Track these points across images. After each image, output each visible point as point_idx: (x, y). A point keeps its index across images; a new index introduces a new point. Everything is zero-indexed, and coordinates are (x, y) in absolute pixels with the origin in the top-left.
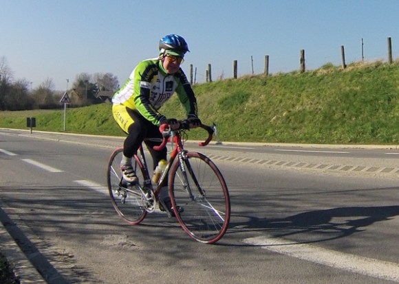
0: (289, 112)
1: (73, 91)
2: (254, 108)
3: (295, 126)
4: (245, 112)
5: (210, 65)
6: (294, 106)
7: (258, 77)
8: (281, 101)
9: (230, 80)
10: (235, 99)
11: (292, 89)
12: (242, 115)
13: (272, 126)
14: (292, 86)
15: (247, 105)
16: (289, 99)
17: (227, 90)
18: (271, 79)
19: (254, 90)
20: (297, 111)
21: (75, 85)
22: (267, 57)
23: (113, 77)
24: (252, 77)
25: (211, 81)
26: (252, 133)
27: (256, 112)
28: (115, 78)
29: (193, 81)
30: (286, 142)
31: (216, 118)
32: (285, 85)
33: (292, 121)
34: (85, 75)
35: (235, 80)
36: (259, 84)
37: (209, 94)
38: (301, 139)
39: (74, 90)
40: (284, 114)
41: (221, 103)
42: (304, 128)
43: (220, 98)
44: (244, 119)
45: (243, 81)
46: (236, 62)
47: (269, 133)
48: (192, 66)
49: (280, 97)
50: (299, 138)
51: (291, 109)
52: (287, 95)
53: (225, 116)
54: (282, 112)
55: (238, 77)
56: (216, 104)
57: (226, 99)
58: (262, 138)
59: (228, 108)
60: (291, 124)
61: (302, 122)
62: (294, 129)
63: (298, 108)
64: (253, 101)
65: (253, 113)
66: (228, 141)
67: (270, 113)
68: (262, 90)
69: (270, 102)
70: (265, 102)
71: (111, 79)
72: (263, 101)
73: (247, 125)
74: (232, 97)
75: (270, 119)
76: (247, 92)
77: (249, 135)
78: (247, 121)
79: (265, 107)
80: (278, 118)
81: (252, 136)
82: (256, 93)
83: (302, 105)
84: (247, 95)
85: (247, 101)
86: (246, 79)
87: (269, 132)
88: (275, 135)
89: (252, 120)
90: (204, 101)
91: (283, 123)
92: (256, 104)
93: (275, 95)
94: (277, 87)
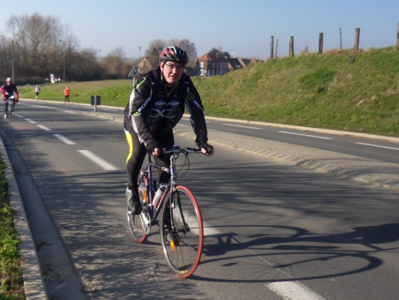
0: (379, 95)
1: (145, 59)
2: (339, 89)
3: (383, 113)
4: (328, 93)
5: (292, 37)
6: (385, 89)
7: (346, 52)
8: (370, 83)
9: (314, 55)
10: (318, 78)
11: (384, 68)
12: (324, 96)
13: (357, 111)
14: (384, 65)
15: (331, 85)
16: (380, 81)
17: (310, 66)
18: (361, 56)
19: (341, 68)
20: (388, 95)
21: (148, 52)
22: (358, 30)
23: (190, 43)
24: (340, 52)
25: (293, 55)
26: (334, 118)
27: (340, 94)
28: (193, 45)
29: (274, 55)
30: (371, 133)
31: (296, 98)
32: (376, 63)
33: (381, 107)
34: (159, 42)
35: (320, 55)
36: (346, 61)
37: (290, 69)
38: (389, 130)
39: (147, 58)
40: (373, 98)
41: (302, 81)
42: (394, 116)
43: (302, 75)
44: (326, 101)
45: (328, 57)
46: (322, 35)
47: (353, 120)
48: (272, 37)
49: (369, 78)
50: (388, 127)
51: (382, 93)
52: (378, 76)
53: (307, 96)
54: (371, 96)
55: (324, 51)
56: (297, 83)
57: (308, 77)
58: (344, 125)
59: (310, 87)
60: (379, 110)
61: (393, 109)
62: (383, 116)
63: (390, 92)
64: (339, 80)
65: (337, 94)
66: (306, 126)
67: (356, 96)
68: (350, 68)
69: (357, 83)
70: (352, 82)
71: (188, 46)
72: (349, 81)
73: (329, 108)
74: (315, 75)
75: (356, 102)
76: (332, 69)
77: (330, 119)
78: (329, 104)
79: (351, 89)
80: (364, 103)
81: (333, 121)
82: (342, 72)
83: (394, 88)
84: (332, 73)
85: (331, 80)
86: (333, 55)
87: (354, 118)
88: (359, 121)
89: (335, 102)
90: (284, 78)
91: (370, 108)
92: (342, 84)
93: (364, 75)
94: (367, 65)
